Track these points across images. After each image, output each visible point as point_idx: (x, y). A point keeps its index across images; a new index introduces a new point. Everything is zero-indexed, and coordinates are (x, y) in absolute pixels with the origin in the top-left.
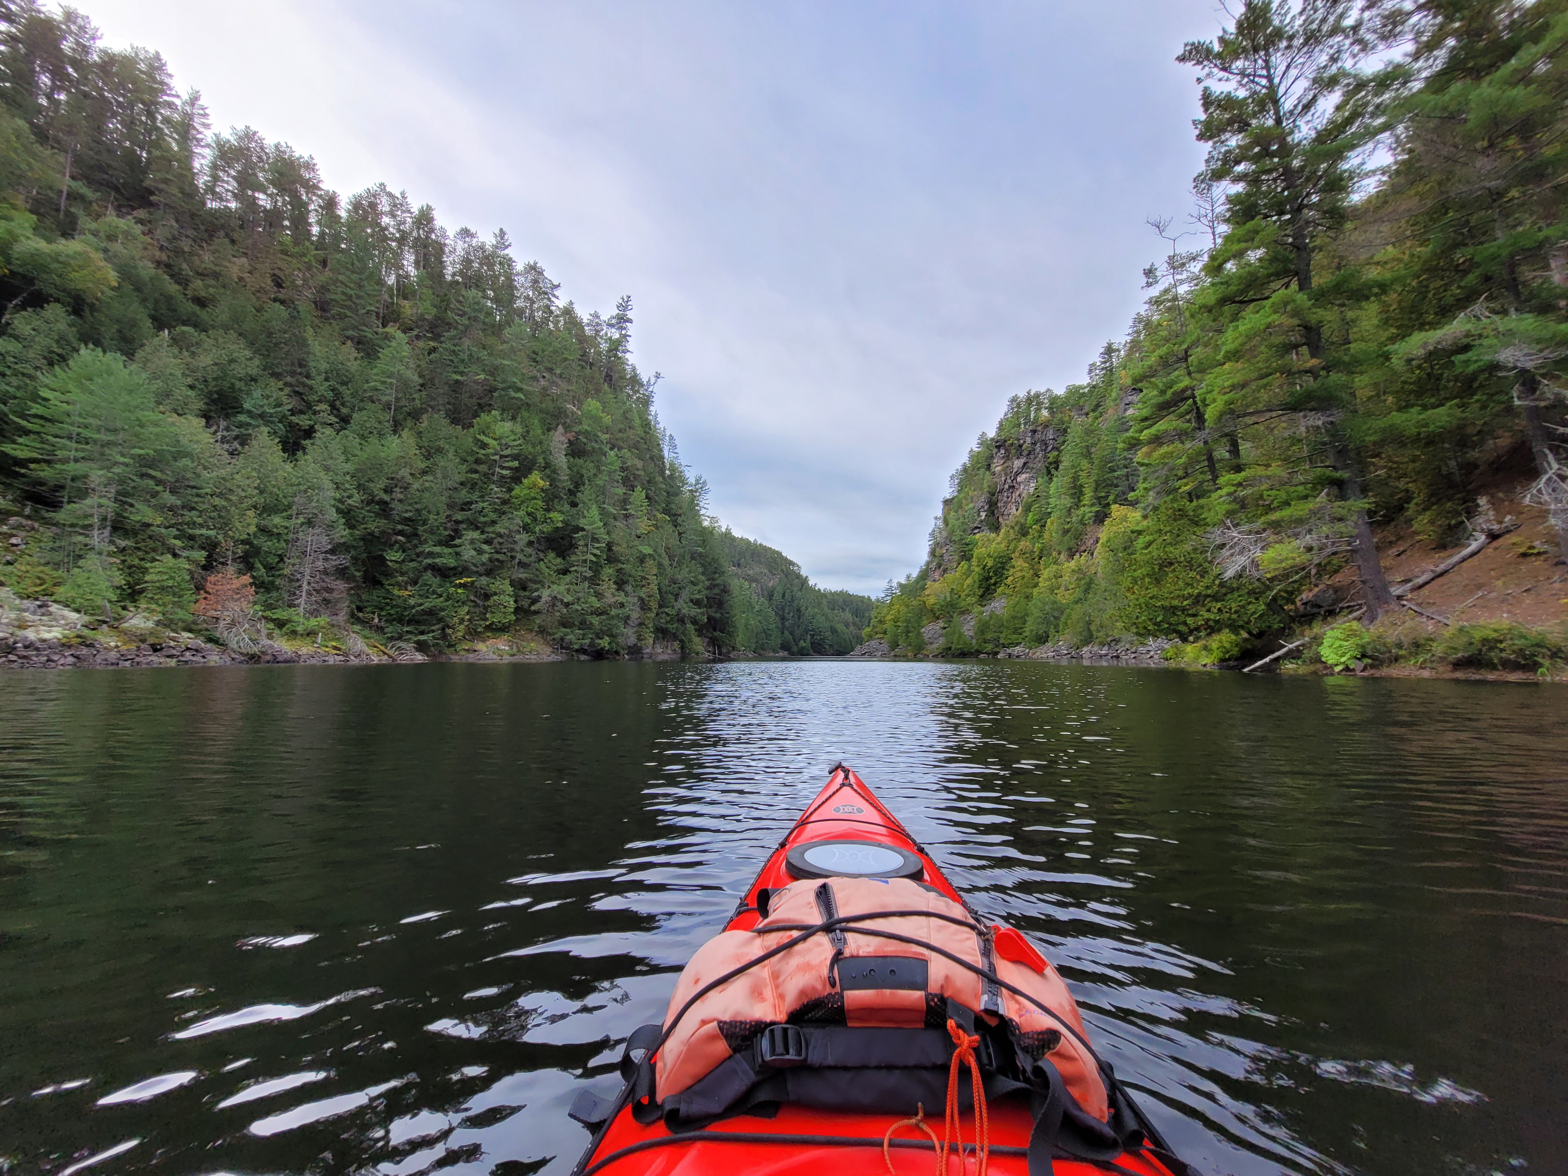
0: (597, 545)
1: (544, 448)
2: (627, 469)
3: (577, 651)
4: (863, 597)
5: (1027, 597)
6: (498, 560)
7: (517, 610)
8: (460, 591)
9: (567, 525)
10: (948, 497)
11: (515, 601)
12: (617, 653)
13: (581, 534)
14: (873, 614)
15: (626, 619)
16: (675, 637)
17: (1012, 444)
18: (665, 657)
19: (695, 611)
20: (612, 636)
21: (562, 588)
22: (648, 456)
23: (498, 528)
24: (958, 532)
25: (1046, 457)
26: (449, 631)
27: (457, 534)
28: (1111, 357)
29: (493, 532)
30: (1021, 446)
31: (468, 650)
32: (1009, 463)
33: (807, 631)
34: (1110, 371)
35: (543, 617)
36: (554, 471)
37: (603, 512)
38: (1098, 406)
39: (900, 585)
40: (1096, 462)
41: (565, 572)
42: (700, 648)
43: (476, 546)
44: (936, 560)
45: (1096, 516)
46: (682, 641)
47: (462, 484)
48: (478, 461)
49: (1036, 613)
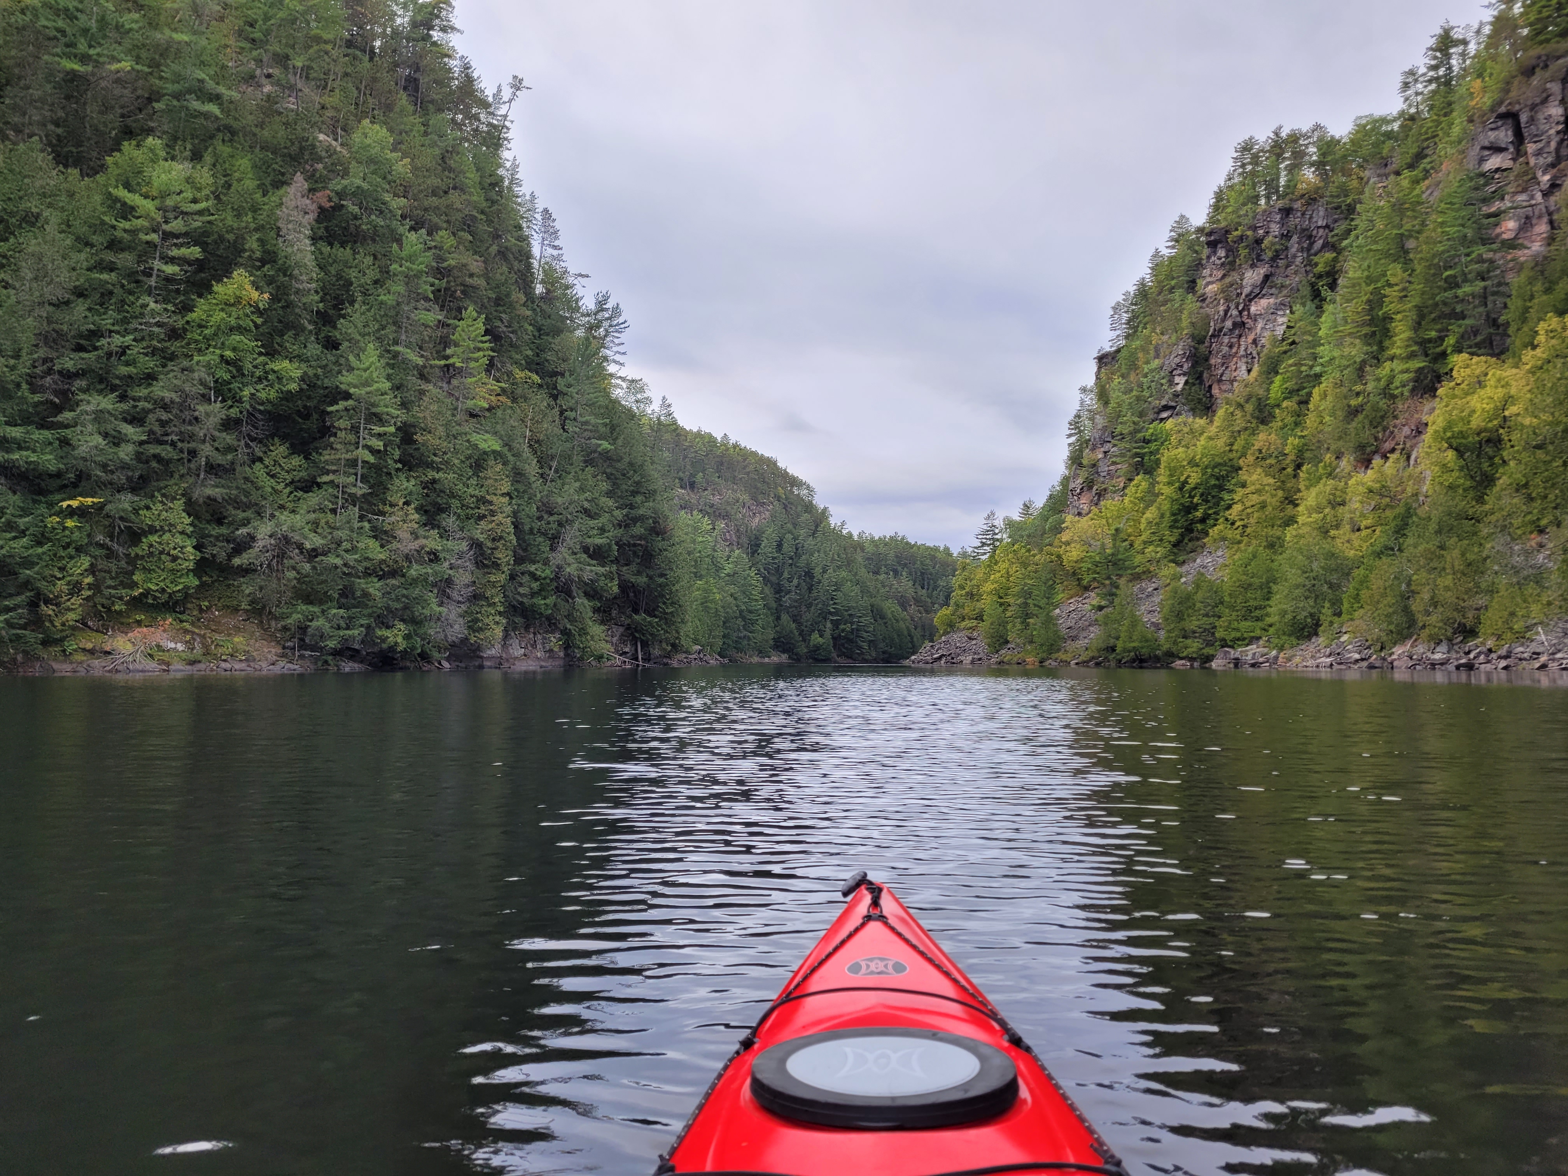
0: (378, 429)
1: (262, 218)
2: (449, 270)
3: (337, 653)
4: (936, 549)
5: (1271, 546)
6: (157, 457)
7: (202, 566)
8: (70, 523)
9: (312, 386)
10: (1108, 348)
11: (198, 547)
12: (424, 656)
13: (342, 405)
14: (955, 582)
15: (444, 586)
16: (551, 624)
17: (1241, 238)
18: (530, 665)
19: (592, 570)
20: (415, 622)
21: (298, 520)
22: (494, 249)
23: (160, 390)
24: (1129, 417)
25: (1309, 264)
26: (47, 610)
27: (66, 401)
28: (1448, 56)
29: (146, 399)
30: (1258, 241)
31: (92, 652)
32: (1234, 276)
33: (824, 615)
34: (1446, 82)
35: (259, 580)
36: (285, 271)
37: (394, 361)
38: (1420, 156)
39: (1010, 524)
40: (1419, 269)
41: (309, 485)
42: (606, 648)
43: (109, 428)
44: (1083, 474)
45: (1416, 380)
46: (566, 633)
47: (80, 293)
48: (113, 245)
49: (1293, 576)
